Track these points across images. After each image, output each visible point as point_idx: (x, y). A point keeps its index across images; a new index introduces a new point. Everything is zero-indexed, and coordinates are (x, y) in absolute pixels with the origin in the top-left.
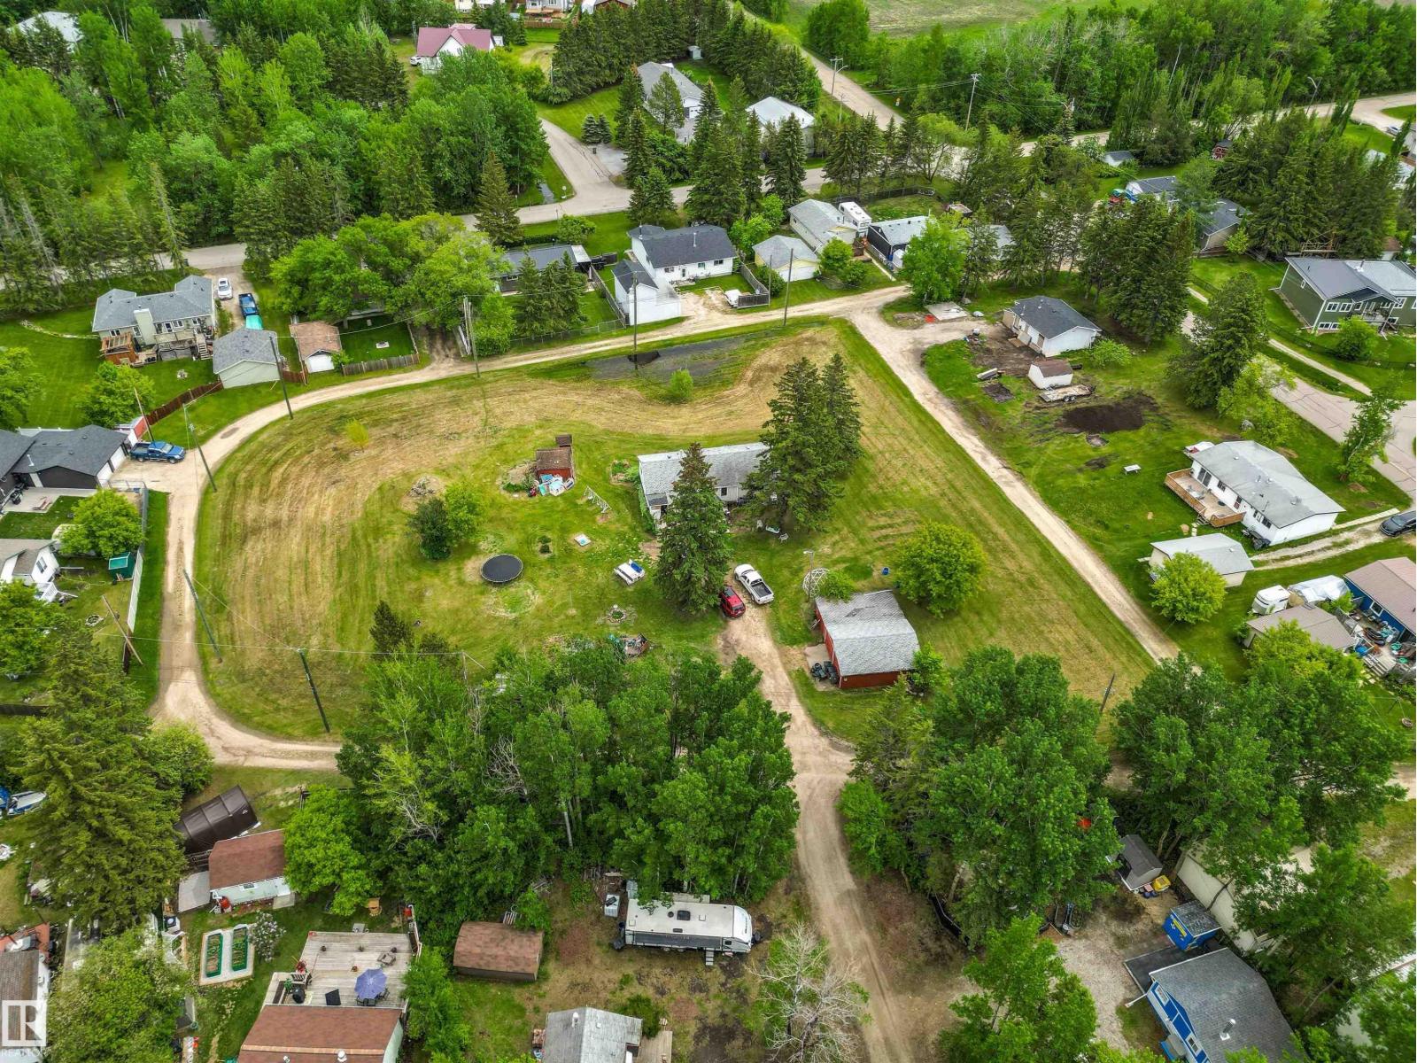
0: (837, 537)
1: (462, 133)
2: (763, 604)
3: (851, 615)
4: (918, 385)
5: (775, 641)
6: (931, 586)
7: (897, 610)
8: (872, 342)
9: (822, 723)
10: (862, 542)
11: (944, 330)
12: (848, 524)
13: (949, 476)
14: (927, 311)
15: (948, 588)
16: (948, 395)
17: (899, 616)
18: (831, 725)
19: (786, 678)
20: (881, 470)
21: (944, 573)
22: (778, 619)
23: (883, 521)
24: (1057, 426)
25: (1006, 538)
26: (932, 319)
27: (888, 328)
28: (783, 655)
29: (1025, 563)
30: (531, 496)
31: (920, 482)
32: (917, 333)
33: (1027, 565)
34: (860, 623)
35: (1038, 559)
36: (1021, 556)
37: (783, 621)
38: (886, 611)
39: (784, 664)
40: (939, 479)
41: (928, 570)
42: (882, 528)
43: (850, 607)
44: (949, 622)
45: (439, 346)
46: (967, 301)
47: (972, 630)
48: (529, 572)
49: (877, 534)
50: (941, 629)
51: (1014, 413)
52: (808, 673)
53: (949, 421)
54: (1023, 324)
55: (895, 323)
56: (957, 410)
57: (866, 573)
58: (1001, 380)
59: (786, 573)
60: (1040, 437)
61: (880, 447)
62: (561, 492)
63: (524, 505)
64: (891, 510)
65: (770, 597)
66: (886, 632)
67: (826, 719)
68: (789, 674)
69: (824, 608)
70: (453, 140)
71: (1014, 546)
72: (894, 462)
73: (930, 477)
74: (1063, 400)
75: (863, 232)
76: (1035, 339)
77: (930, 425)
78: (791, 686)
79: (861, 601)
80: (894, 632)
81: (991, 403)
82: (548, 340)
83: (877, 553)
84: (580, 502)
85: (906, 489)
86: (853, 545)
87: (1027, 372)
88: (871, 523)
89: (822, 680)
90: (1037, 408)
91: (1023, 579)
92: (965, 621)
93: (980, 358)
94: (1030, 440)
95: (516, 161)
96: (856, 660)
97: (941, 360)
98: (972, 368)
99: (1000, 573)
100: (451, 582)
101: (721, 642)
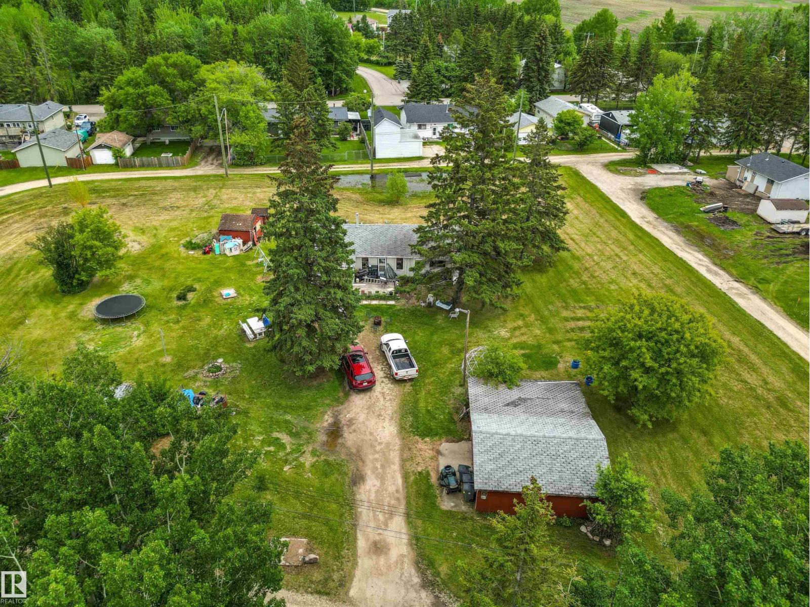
0: (520, 323)
1: (291, 38)
2: (402, 381)
3: (514, 404)
4: (637, 212)
5: (402, 428)
6: (635, 374)
7: (582, 406)
8: (593, 181)
9: (431, 564)
10: (551, 331)
11: (665, 179)
12: (537, 311)
13: (668, 282)
14: (650, 167)
15: (663, 380)
16: (666, 220)
17: (585, 415)
18: (444, 569)
19: (400, 481)
20: (586, 269)
21: (657, 355)
22: (416, 402)
23: (580, 313)
24: (794, 253)
25: (742, 347)
26: (655, 172)
27: (611, 175)
28: (406, 447)
29: (771, 379)
30: (205, 253)
31: (632, 284)
32: (639, 180)
33: (776, 382)
34: (523, 417)
35: (790, 377)
36: (765, 370)
37: (422, 404)
38: (564, 406)
39: (403, 461)
40: (654, 283)
41: (632, 350)
42: (578, 319)
43: (515, 394)
44: (660, 438)
45: (210, 158)
46: (690, 164)
47: (696, 453)
48: (151, 315)
49: (572, 324)
50: (646, 446)
51: (744, 237)
52: (434, 479)
53: (669, 239)
54: (748, 175)
55: (618, 172)
56: (678, 231)
57: (549, 363)
58: (727, 214)
59: (446, 350)
60: (777, 260)
61: (589, 251)
62: (236, 252)
63: (194, 259)
64: (593, 304)
65: (412, 372)
66: (560, 432)
67: (439, 559)
68: (405, 477)
69: (476, 391)
70: (280, 41)
71: (753, 358)
72: (602, 263)
73: (643, 280)
74: (798, 233)
75: (596, 120)
76: (762, 188)
77: (647, 239)
78: (401, 495)
79: (531, 390)
80: (572, 434)
81: (716, 231)
83: (568, 344)
84: (249, 263)
85: (613, 287)
86: (538, 332)
87: (755, 210)
88: (565, 314)
89: (452, 492)
90: (769, 237)
91: (770, 397)
92: (685, 440)
93: (704, 198)
94: (765, 261)
95: (331, 67)
96: (503, 468)
97: (661, 197)
98: (695, 205)
99: (736, 386)
100: (63, 314)
101: (328, 419)
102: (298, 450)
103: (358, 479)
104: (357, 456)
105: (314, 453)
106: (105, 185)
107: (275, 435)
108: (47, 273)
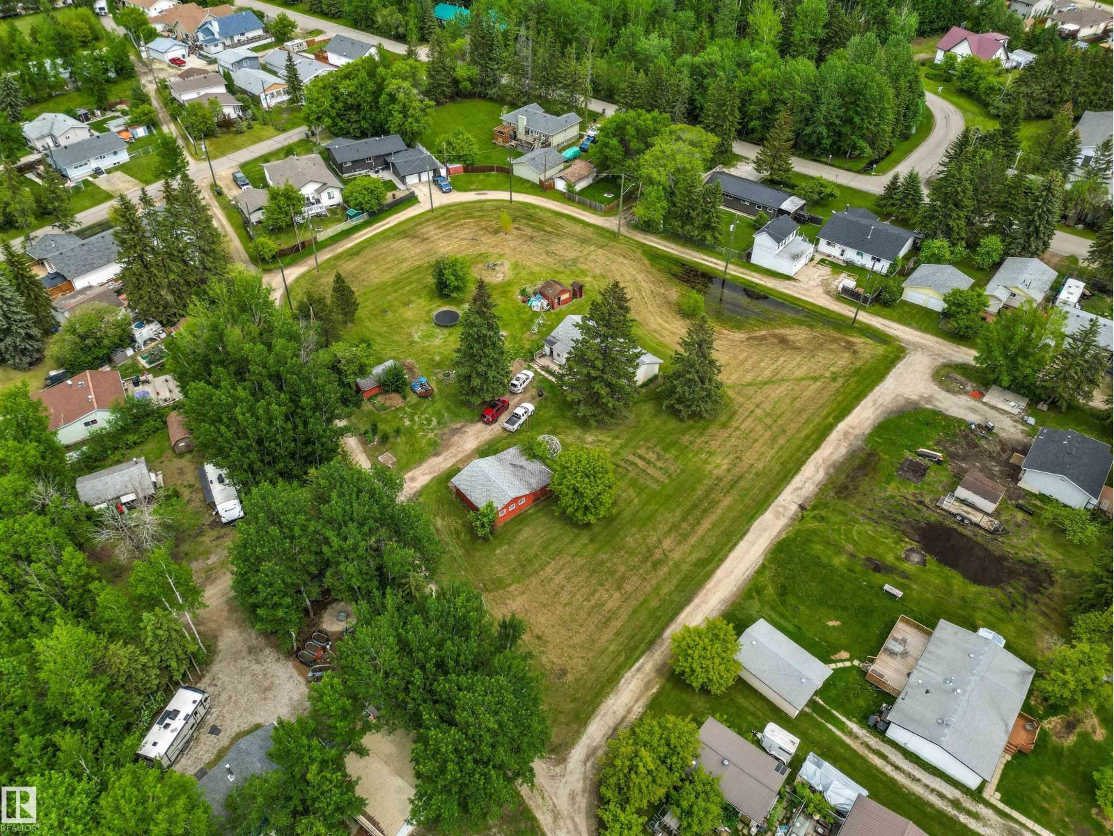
0: (609, 440)
3: (514, 466)
5: (478, 448)
7: (538, 486)
9: (421, 496)
10: (616, 454)
12: (630, 440)
13: (749, 475)
17: (532, 488)
19: (449, 465)
20: (714, 436)
22: (500, 442)
23: (650, 456)
24: (906, 522)
25: (701, 531)
26: (978, 395)
28: (469, 456)
29: (678, 552)
30: (524, 301)
31: (721, 461)
32: (942, 395)
33: (678, 554)
34: (507, 472)
36: (686, 547)
37: (499, 445)
38: (533, 481)
39: (460, 460)
40: (738, 471)
42: (642, 458)
43: (523, 463)
46: (1042, 407)
49: (632, 458)
55: (939, 378)
58: (935, 466)
60: (875, 516)
61: (744, 426)
62: (538, 309)
63: (515, 302)
64: (668, 456)
65: (510, 428)
67: (425, 496)
68: (453, 466)
71: (694, 539)
72: (733, 439)
73: (735, 465)
74: (954, 515)
78: (443, 470)
82: (688, 241)
85: (704, 456)
86: (606, 449)
88: (641, 451)
90: (918, 502)
91: (657, 556)
93: (953, 442)
94: (862, 511)
97: (918, 421)
98: (931, 443)
99: (652, 540)
100: (427, 309)
101: (459, 425)
102: (432, 430)
103: (437, 454)
104: (447, 447)
105: (436, 435)
106: (541, 214)
107: (434, 419)
108: (431, 280)
